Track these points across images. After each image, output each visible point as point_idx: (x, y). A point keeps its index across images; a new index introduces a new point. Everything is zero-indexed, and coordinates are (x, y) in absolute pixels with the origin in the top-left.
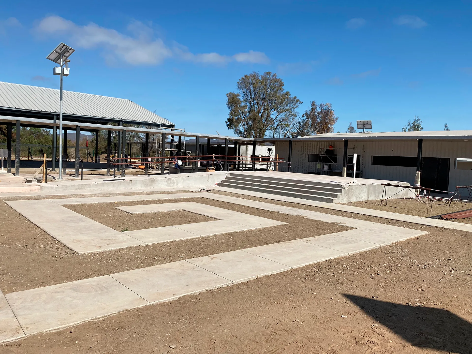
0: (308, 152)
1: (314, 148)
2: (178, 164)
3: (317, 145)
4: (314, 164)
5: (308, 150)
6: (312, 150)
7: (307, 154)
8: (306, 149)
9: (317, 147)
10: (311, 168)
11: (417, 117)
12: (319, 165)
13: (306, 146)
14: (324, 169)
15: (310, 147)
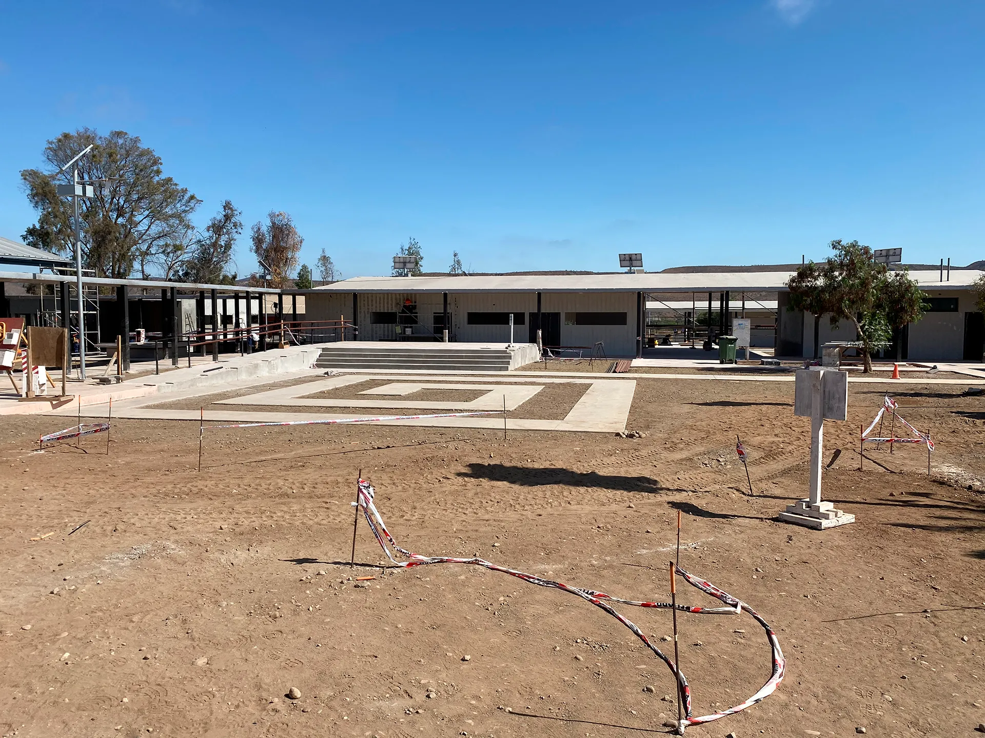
0: (368, 309)
1: (380, 303)
2: (252, 340)
3: (384, 299)
4: (380, 327)
5: (368, 305)
6: (376, 307)
7: (368, 312)
8: (364, 304)
9: (384, 302)
10: (376, 333)
11: (412, 239)
12: (398, 329)
13: (364, 301)
14: (407, 334)
15: (372, 301)
